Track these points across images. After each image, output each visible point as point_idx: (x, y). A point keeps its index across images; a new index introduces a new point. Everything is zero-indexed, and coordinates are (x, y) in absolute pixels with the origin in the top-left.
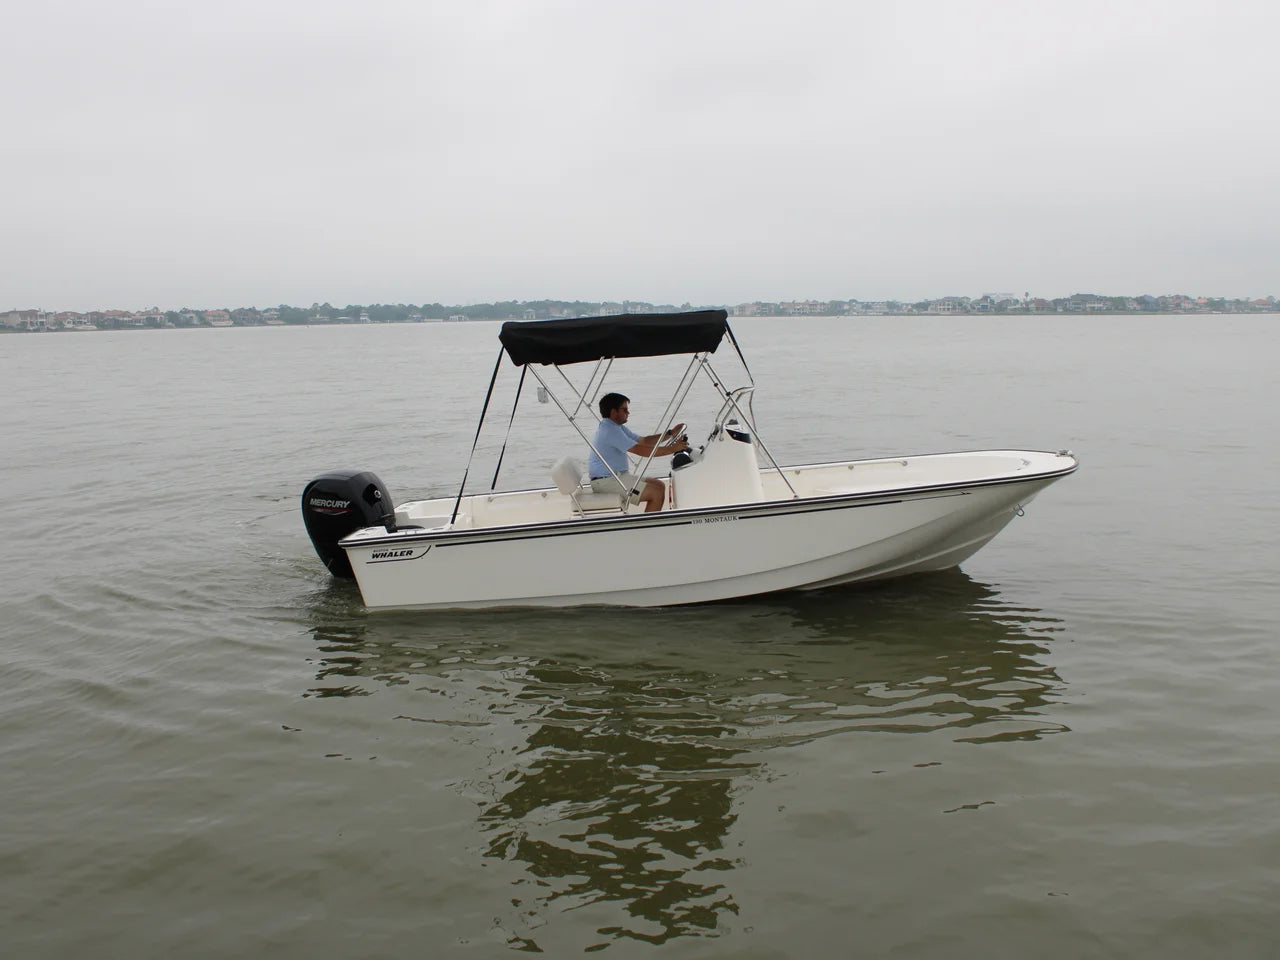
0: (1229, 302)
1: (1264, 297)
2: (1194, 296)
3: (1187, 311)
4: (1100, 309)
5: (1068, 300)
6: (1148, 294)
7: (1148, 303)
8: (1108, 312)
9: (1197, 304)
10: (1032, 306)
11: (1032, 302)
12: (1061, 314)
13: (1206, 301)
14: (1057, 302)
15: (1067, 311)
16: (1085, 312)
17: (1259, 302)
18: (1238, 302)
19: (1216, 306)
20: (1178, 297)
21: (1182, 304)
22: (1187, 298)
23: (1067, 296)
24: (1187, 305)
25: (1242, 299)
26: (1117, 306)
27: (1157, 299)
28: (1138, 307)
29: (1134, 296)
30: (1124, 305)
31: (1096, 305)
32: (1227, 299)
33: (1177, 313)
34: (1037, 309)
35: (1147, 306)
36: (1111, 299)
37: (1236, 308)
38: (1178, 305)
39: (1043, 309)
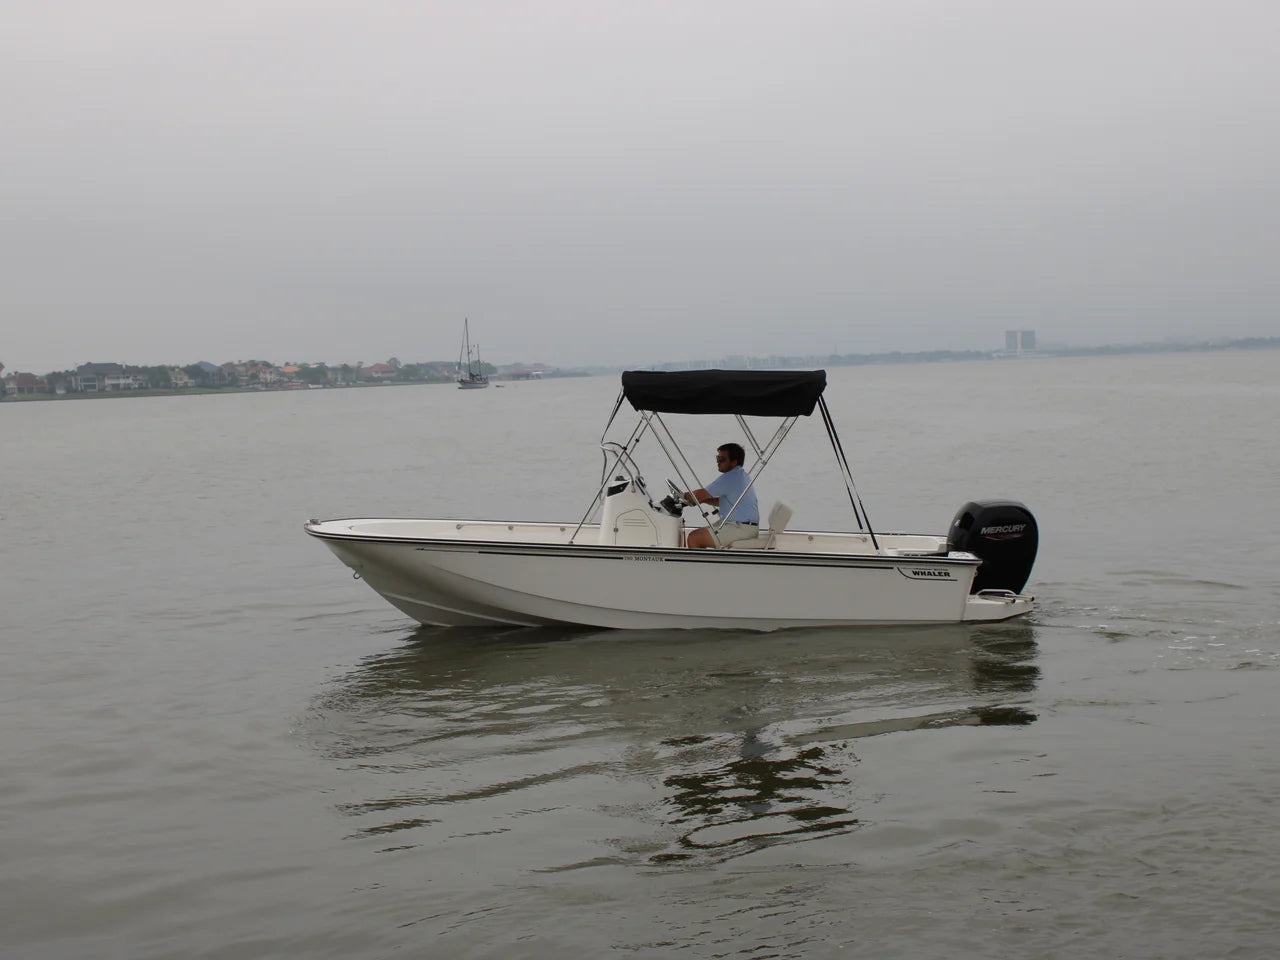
0: (334, 370)
1: (383, 360)
2: (278, 362)
3: (269, 386)
4: (128, 387)
5: (73, 374)
6: (204, 360)
7: (208, 373)
8: (141, 391)
9: (283, 374)
10: (11, 385)
11: (10, 378)
12: (63, 398)
13: (297, 369)
14: (55, 378)
15: (72, 393)
16: (102, 394)
17: (378, 367)
18: (345, 368)
19: (314, 376)
20: (253, 364)
21: (261, 375)
22: (267, 365)
23: (72, 368)
24: (268, 377)
25: (352, 363)
26: (156, 381)
27: (220, 370)
28: (191, 382)
29: (181, 366)
30: (168, 380)
31: (122, 381)
32: (329, 365)
33: (257, 390)
34: (20, 390)
35: (206, 379)
36: (145, 370)
37: (343, 379)
38: (254, 377)
39: (30, 391)
